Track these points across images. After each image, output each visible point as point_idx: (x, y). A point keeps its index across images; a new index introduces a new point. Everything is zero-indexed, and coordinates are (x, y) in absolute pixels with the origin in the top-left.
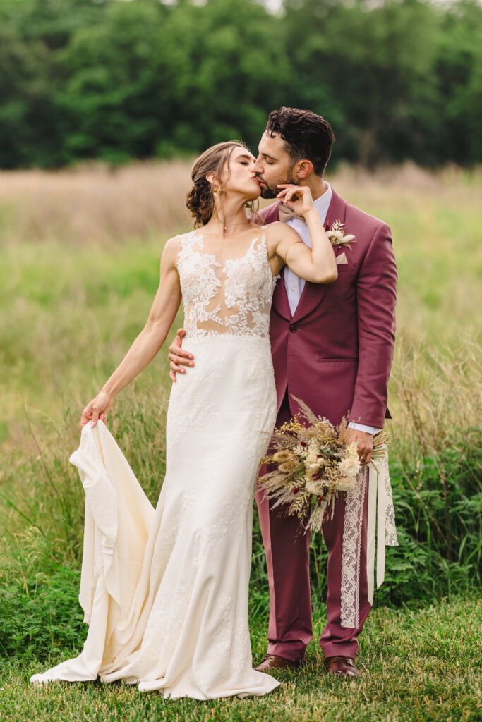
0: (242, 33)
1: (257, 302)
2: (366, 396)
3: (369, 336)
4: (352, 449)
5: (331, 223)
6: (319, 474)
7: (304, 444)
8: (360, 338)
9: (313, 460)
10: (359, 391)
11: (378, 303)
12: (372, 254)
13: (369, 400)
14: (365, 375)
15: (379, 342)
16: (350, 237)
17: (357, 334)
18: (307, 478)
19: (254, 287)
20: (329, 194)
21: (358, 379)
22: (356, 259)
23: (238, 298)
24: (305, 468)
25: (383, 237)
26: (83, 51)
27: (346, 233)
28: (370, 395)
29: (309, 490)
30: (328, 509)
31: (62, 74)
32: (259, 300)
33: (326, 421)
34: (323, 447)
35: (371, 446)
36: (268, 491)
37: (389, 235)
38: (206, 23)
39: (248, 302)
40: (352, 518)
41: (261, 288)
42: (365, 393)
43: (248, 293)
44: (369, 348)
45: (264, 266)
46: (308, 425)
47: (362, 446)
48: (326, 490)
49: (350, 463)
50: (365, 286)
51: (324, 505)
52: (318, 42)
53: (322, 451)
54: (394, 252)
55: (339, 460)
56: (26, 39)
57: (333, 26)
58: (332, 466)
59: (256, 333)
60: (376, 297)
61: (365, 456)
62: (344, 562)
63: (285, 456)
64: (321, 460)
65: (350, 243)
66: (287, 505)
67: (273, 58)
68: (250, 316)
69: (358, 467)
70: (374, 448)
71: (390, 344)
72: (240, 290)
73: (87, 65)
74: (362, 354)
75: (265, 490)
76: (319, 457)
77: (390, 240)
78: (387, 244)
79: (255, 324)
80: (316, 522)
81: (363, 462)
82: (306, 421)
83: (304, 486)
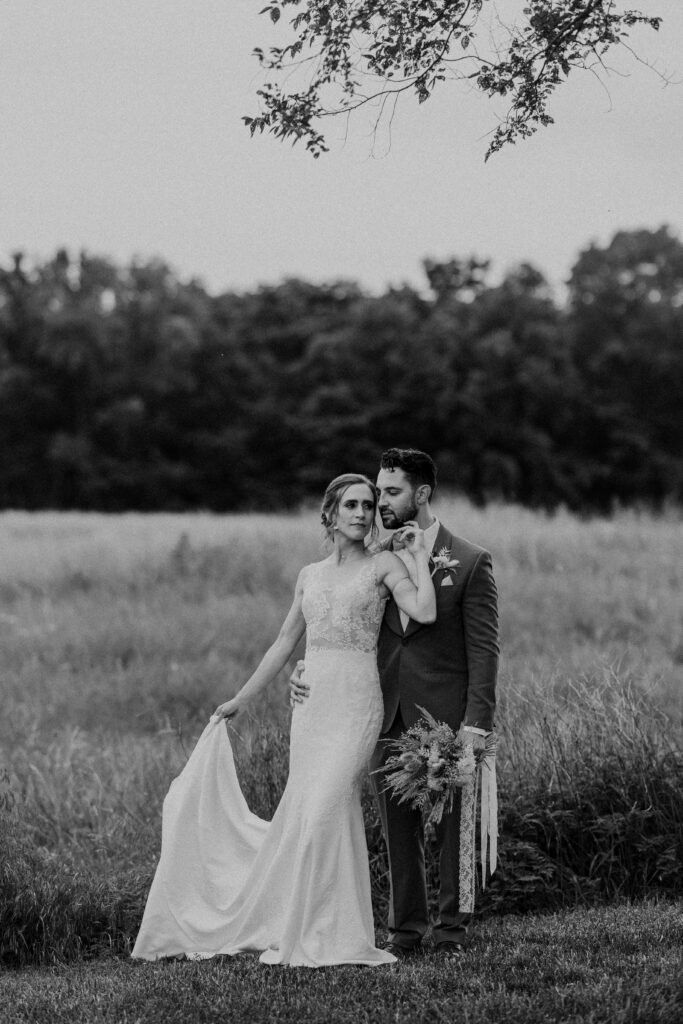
0: (517, 337)
1: (361, 622)
2: (477, 703)
3: (478, 649)
4: (469, 750)
5: (439, 550)
6: (440, 772)
7: (427, 747)
8: (468, 652)
9: (435, 760)
10: (471, 698)
11: (483, 620)
12: (474, 578)
13: (481, 706)
14: (475, 684)
15: (487, 654)
16: (455, 562)
17: (464, 649)
18: (429, 776)
19: (358, 608)
20: (436, 525)
21: (470, 688)
22: (460, 581)
23: (343, 618)
24: (427, 767)
25: (484, 562)
26: (320, 360)
27: (452, 558)
28: (482, 702)
29: (431, 786)
30: (448, 803)
31: (294, 390)
32: (363, 619)
33: (445, 726)
34: (443, 749)
35: (483, 747)
36: (396, 789)
37: (489, 561)
38: (473, 325)
39: (352, 622)
40: (467, 813)
41: (365, 609)
42: (476, 699)
43: (352, 613)
44: (476, 659)
45: (370, 590)
46: (429, 729)
47: (477, 747)
48: (445, 785)
49: (467, 761)
50: (469, 606)
51: (444, 799)
52: (615, 346)
53: (442, 752)
54: (493, 575)
55: (457, 759)
56: (250, 347)
57: (634, 326)
58: (451, 765)
59: (360, 648)
60: (481, 615)
61: (479, 754)
62: (462, 852)
63: (410, 757)
64: (442, 760)
65: (455, 567)
66: (411, 800)
67: (558, 366)
68: (353, 634)
69: (474, 764)
70: (486, 748)
71: (496, 656)
72: (344, 611)
73: (325, 380)
74: (471, 666)
75: (393, 788)
76: (440, 757)
77: (490, 566)
78: (488, 569)
79: (358, 641)
80: (437, 814)
81: (478, 761)
82: (427, 725)
83: (426, 783)
